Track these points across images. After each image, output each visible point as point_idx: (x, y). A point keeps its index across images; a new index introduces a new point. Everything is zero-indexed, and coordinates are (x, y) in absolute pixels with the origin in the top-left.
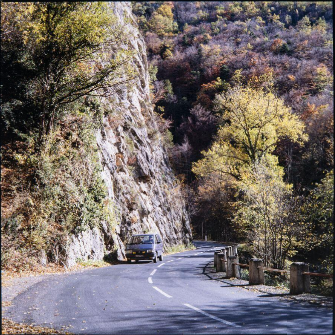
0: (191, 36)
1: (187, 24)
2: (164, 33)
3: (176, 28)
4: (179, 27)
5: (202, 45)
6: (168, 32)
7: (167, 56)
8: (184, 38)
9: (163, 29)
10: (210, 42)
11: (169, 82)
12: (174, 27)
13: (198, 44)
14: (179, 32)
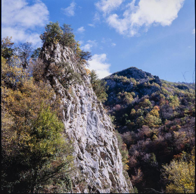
0: (169, 126)
1: (166, 120)
2: (153, 125)
3: (160, 122)
4: (162, 122)
5: (174, 132)
6: (156, 125)
7: (154, 139)
8: (164, 128)
9: (153, 123)
10: (179, 129)
11: (154, 154)
12: (159, 121)
13: (172, 132)
14: (162, 124)
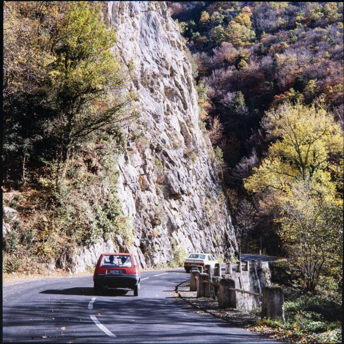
0: (268, 45)
1: (264, 32)
2: (240, 42)
3: (253, 37)
4: (256, 36)
5: (277, 55)
6: (245, 41)
7: (242, 67)
8: (260, 47)
9: (240, 38)
10: (286, 51)
11: (241, 94)
12: (251, 36)
13: (274, 54)
14: (256, 41)
